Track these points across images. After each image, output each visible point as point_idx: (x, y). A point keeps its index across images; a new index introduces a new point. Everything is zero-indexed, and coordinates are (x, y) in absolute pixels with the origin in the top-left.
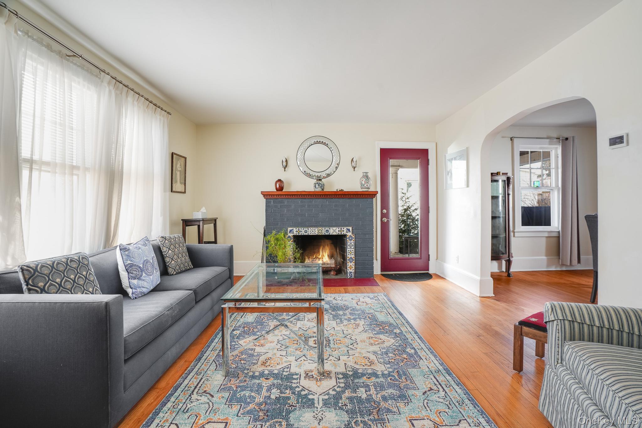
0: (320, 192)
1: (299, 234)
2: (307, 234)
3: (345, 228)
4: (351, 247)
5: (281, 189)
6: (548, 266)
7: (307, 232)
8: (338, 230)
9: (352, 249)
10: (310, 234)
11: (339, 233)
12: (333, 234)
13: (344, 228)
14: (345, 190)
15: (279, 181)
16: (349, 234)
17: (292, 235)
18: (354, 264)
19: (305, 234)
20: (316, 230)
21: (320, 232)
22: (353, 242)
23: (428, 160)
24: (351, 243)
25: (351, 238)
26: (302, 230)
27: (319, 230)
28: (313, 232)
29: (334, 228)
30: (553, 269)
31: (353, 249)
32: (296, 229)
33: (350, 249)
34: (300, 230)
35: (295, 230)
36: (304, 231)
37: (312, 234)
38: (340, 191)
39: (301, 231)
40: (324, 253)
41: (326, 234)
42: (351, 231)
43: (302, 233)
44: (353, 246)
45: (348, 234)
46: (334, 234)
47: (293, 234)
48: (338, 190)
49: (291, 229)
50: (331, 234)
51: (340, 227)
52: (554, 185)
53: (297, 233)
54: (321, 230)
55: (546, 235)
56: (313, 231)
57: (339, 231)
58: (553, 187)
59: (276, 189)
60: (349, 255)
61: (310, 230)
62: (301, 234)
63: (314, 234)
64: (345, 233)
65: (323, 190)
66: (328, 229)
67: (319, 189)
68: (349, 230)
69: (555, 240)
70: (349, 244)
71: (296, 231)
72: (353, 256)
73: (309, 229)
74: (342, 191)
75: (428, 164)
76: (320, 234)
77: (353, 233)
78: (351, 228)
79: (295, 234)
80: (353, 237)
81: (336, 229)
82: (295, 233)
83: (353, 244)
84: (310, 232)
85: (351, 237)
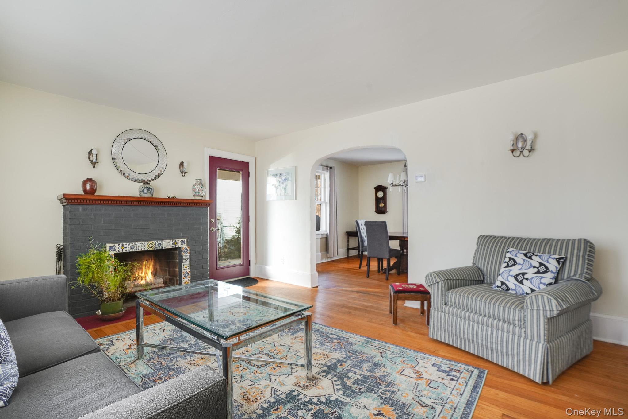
0: (150, 198)
1: (123, 251)
2: (133, 250)
3: (180, 240)
4: (186, 261)
5: (93, 191)
6: (322, 259)
7: (133, 248)
8: (171, 242)
9: (187, 263)
10: (137, 250)
11: (174, 246)
12: (166, 248)
13: (178, 241)
14: (177, 197)
15: (90, 180)
16: (184, 246)
17: (113, 253)
18: (189, 279)
19: (131, 250)
20: (146, 244)
21: (151, 247)
22: (188, 255)
23: (249, 173)
24: (186, 257)
25: (186, 251)
26: (127, 246)
27: (150, 245)
28: (142, 248)
29: (168, 241)
30: (324, 261)
31: (189, 263)
32: (119, 245)
33: (186, 263)
34: (125, 245)
35: (117, 246)
36: (130, 246)
37: (140, 250)
38: (172, 198)
39: (126, 248)
40: (147, 270)
41: (159, 248)
42: (186, 243)
43: (127, 249)
44: (188, 260)
45: (182, 246)
46: (168, 247)
47: (115, 252)
48: (171, 197)
49: (111, 245)
50: (164, 248)
51: (174, 239)
52: (322, 200)
53: (120, 250)
54: (152, 244)
55: (320, 236)
56: (141, 246)
57: (173, 244)
58: (322, 202)
59: (85, 191)
60: (184, 269)
61: (138, 245)
62: (126, 251)
63: (143, 250)
64: (179, 245)
65: (152, 195)
66: (161, 242)
67: (148, 195)
68: (183, 242)
69: (324, 240)
70: (184, 257)
71: (118, 248)
72: (188, 270)
73: (137, 243)
74: (174, 198)
75: (249, 176)
76: (151, 249)
77: (188, 245)
78: (185, 240)
79: (118, 252)
80: (189, 249)
81: (170, 242)
82: (117, 250)
83: (188, 257)
84: (138, 248)
85: (186, 249)
